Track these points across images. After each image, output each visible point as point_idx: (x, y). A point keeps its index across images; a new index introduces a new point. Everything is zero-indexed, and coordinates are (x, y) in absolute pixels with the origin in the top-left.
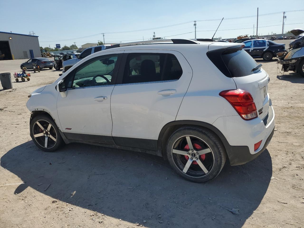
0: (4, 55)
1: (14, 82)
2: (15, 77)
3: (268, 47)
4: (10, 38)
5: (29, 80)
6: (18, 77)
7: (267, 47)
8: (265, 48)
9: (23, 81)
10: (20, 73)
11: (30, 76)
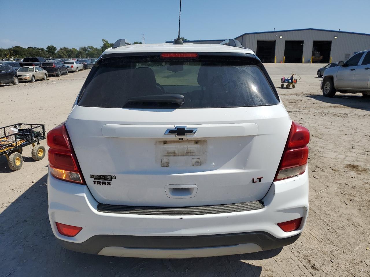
0: (321, 57)
1: (279, 88)
2: (281, 82)
4: (336, 38)
5: (294, 87)
6: (284, 82)
9: (288, 87)
10: (288, 78)
11: (296, 83)
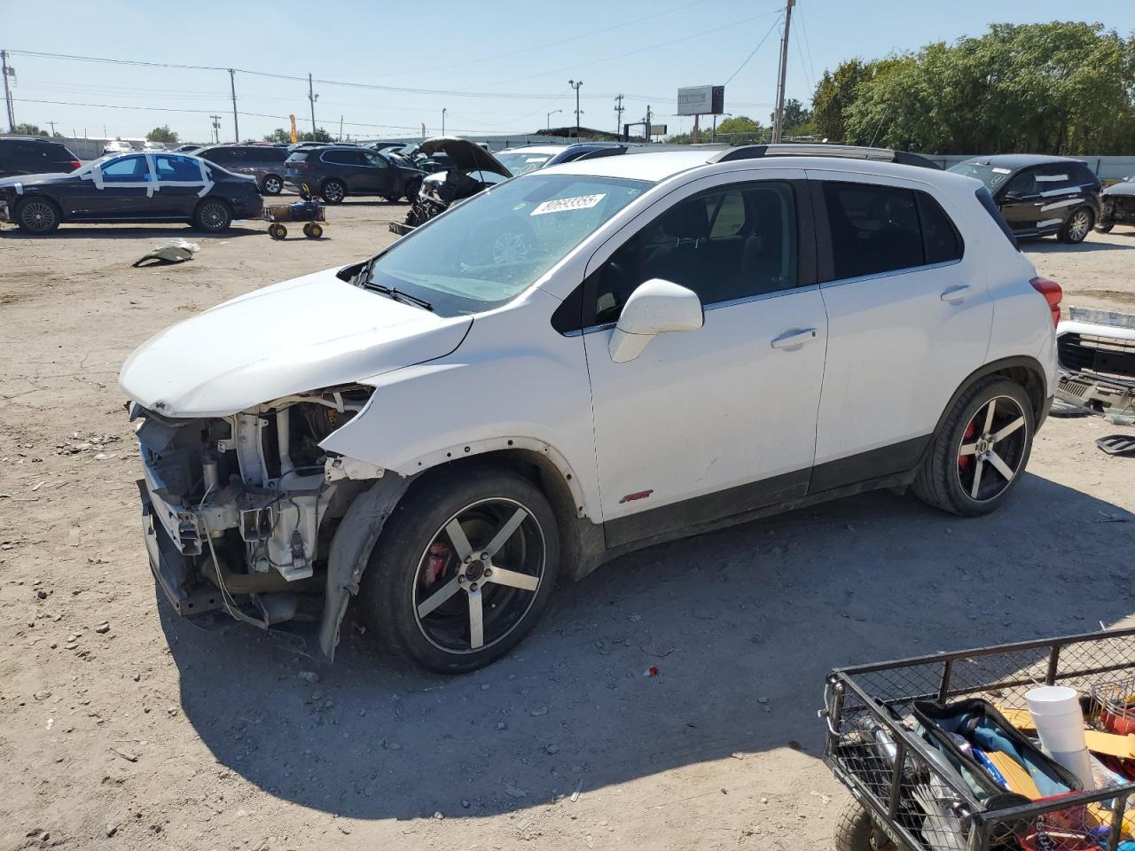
3: (212, 183)
7: (208, 185)
8: (203, 187)
